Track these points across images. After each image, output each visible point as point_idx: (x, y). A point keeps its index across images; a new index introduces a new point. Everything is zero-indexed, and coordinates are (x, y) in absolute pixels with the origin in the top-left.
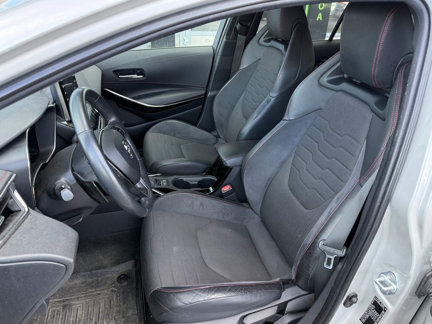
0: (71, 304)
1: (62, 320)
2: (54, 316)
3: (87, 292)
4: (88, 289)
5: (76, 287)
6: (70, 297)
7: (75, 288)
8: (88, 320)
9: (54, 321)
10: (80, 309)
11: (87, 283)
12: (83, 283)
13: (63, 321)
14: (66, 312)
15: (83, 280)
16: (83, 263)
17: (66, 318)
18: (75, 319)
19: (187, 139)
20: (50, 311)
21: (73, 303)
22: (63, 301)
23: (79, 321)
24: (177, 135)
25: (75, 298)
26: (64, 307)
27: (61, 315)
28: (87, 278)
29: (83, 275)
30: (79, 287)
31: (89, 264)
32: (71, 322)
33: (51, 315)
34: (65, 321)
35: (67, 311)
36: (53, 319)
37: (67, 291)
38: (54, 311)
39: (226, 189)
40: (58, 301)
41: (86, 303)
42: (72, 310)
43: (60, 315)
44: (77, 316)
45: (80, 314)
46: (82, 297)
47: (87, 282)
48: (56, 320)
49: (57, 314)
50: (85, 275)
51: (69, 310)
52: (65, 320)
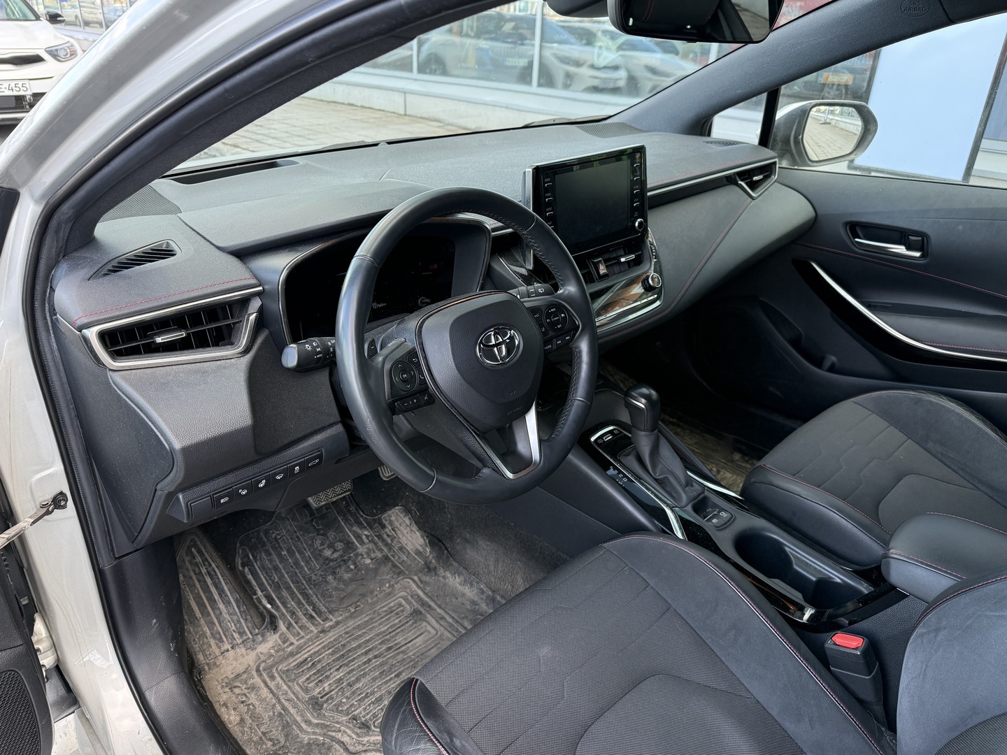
0: (426, 617)
1: (391, 627)
2: (392, 612)
3: (461, 622)
4: (467, 617)
5: (460, 599)
6: (436, 607)
7: (457, 599)
8: (412, 663)
9: (384, 619)
10: (426, 636)
11: (475, 609)
12: (473, 602)
13: (390, 630)
14: (407, 622)
15: (476, 599)
16: (492, 568)
17: (399, 630)
18: (403, 643)
19: (961, 472)
20: (396, 601)
21: (429, 618)
22: (423, 604)
23: (402, 652)
24: (930, 445)
25: (440, 614)
26: (416, 613)
27: (399, 620)
28: (482, 599)
29: (481, 589)
30: (462, 604)
31: (499, 578)
32: (396, 642)
33: (390, 608)
34: (390, 633)
35: (410, 623)
36: (386, 615)
37: (444, 593)
38: (400, 605)
39: (847, 643)
40: (419, 596)
41: (441, 638)
42: (416, 627)
43: (397, 618)
44: (409, 642)
45: (416, 643)
46: (447, 622)
47: (477, 607)
48: (386, 620)
49: (397, 614)
50: (483, 592)
51: (413, 623)
52: (393, 631)
